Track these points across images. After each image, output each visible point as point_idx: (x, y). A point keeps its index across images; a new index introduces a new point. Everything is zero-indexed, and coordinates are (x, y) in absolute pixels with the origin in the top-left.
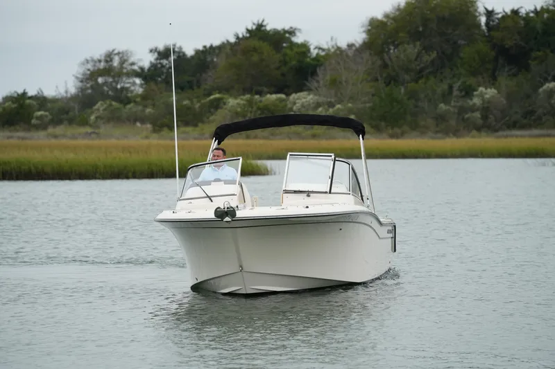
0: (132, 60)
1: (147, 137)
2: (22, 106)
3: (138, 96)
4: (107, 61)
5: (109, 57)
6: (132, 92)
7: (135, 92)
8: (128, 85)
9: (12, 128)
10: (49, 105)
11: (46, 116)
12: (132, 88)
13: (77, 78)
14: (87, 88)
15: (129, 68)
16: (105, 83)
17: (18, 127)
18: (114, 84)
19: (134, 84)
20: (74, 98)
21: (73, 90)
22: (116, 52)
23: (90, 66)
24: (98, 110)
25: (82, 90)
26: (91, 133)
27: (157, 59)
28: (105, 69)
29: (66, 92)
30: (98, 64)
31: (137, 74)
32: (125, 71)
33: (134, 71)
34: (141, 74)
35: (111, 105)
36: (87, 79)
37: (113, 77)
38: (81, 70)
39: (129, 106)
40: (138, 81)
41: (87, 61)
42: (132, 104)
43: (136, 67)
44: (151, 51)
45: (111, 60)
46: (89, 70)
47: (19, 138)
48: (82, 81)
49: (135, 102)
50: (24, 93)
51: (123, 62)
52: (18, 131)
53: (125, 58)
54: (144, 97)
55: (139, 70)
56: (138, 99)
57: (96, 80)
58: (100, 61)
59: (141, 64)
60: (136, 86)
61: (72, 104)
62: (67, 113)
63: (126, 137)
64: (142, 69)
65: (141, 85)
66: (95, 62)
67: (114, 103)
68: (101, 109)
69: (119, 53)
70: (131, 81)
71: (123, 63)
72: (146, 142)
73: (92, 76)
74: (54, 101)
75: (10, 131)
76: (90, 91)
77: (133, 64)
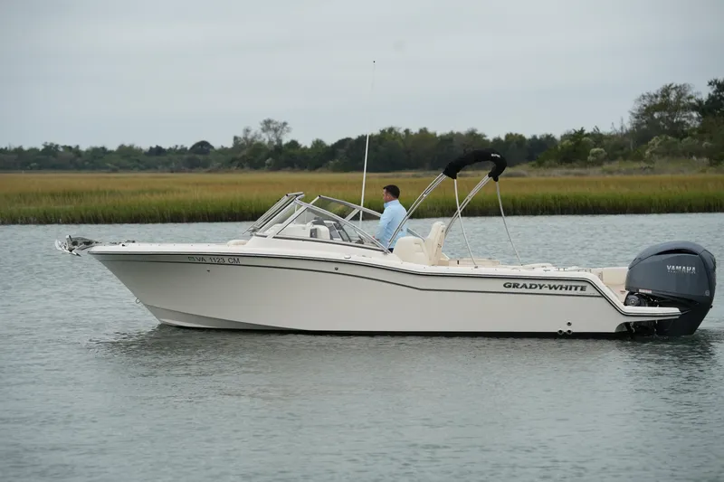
0: (689, 93)
1: (703, 171)
2: (578, 144)
3: (694, 129)
4: (663, 96)
5: (666, 91)
6: (688, 125)
7: (692, 126)
8: (683, 119)
9: (569, 165)
10: (605, 142)
11: (602, 152)
12: (688, 122)
13: (633, 114)
14: (643, 124)
15: (686, 101)
16: (661, 118)
17: (575, 164)
18: (670, 118)
19: (691, 117)
20: (629, 134)
21: (628, 127)
22: (673, 86)
23: (646, 102)
24: (653, 145)
25: (638, 126)
26: (645, 168)
27: (715, 92)
28: (661, 104)
29: (622, 128)
30: (654, 100)
31: (694, 108)
32: (682, 105)
33: (692, 105)
34: (699, 107)
35: (667, 139)
36: (644, 115)
37: (669, 112)
38: (637, 106)
39: (685, 140)
40: (695, 114)
41: (644, 97)
42: (688, 138)
43: (693, 101)
44: (710, 84)
45: (668, 95)
46: (645, 106)
47: (576, 174)
48: (637, 117)
49: (691, 135)
50: (582, 131)
51: (680, 96)
52: (574, 167)
53: (683, 91)
54: (701, 131)
55: (696, 104)
56: (695, 133)
57: (652, 115)
58: (656, 96)
59: (699, 97)
60: (693, 119)
61: (627, 140)
62: (622, 149)
63: (683, 172)
64: (700, 102)
65: (698, 119)
66: (652, 97)
67: (669, 138)
68: (656, 144)
69: (676, 87)
70: (688, 114)
71: (680, 98)
72: (702, 176)
73: (648, 111)
74: (610, 137)
75: (568, 168)
76: (645, 127)
77: (691, 97)
